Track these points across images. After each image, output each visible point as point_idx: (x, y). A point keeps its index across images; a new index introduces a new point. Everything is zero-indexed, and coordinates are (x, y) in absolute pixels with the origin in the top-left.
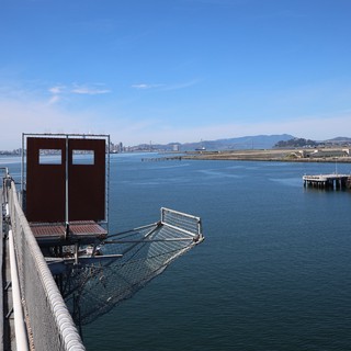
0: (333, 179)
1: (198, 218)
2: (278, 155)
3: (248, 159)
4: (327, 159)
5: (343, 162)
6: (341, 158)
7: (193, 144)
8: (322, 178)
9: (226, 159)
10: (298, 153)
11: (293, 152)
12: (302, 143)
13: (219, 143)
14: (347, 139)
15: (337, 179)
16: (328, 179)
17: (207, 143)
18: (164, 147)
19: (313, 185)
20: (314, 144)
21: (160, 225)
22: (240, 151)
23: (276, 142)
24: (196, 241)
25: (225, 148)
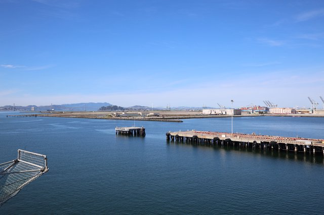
0: (132, 130)
1: (45, 156)
2: (101, 115)
3: (82, 117)
4: (130, 118)
5: (138, 120)
6: (137, 118)
7: (46, 107)
8: (127, 129)
9: (68, 116)
10: (113, 114)
11: (110, 113)
12: (115, 108)
13: (64, 106)
14: (140, 107)
15: (135, 130)
16: (130, 130)
17: (55, 107)
18: (25, 108)
19: (121, 134)
20: (122, 109)
21: (17, 162)
22: (78, 112)
23: (100, 107)
24: (43, 171)
25: (68, 110)
